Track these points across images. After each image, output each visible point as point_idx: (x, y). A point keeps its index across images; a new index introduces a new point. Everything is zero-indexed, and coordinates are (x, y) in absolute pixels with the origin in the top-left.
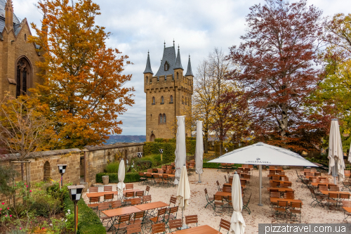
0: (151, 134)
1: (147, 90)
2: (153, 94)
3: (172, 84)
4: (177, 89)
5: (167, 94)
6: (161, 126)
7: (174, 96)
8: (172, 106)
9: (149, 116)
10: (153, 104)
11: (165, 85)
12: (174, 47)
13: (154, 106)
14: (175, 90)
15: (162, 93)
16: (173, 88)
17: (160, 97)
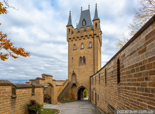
0: (72, 73)
1: (69, 39)
2: (74, 42)
3: (92, 33)
4: (95, 36)
5: (86, 41)
6: (81, 67)
7: (92, 42)
8: (91, 50)
9: (71, 59)
10: (74, 50)
11: (85, 34)
12: (89, 10)
13: (75, 51)
14: (93, 37)
15: (82, 41)
16: (93, 36)
17: (80, 44)
